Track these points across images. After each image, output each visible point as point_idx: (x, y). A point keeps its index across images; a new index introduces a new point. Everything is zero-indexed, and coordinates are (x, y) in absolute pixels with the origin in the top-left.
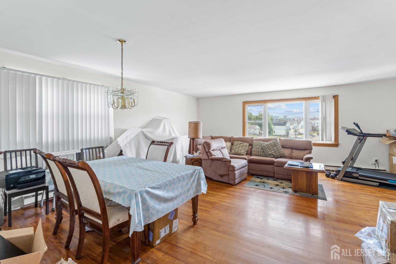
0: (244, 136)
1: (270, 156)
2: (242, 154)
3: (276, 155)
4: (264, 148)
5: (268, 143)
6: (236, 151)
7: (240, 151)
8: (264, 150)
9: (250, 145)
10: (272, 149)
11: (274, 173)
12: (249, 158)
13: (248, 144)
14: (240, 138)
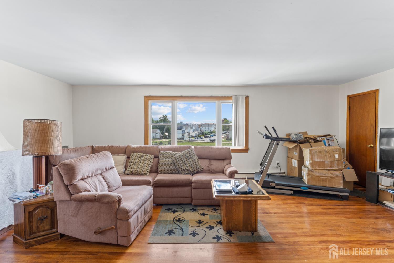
0: (147, 144)
1: (184, 172)
2: (144, 172)
3: (191, 170)
4: (175, 161)
5: (180, 154)
6: (134, 169)
7: (141, 168)
8: (176, 164)
9: (155, 157)
10: (186, 162)
11: (192, 197)
12: (154, 179)
13: (153, 156)
14: (141, 147)
